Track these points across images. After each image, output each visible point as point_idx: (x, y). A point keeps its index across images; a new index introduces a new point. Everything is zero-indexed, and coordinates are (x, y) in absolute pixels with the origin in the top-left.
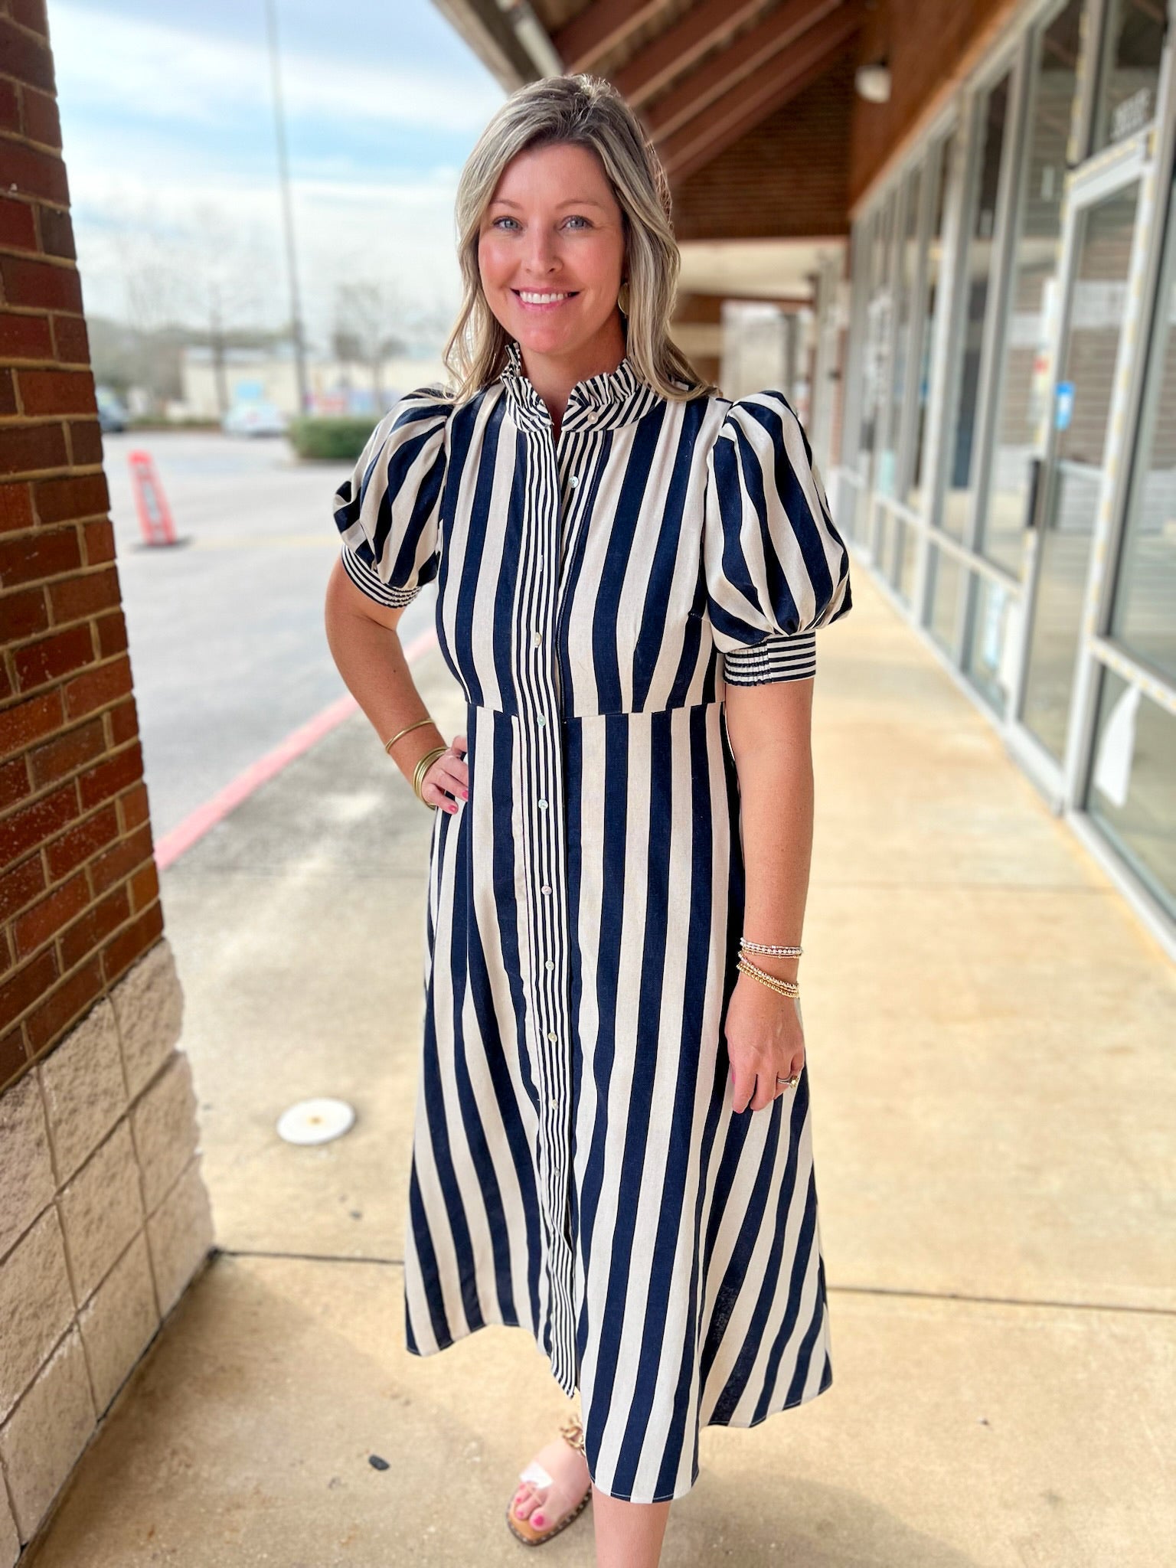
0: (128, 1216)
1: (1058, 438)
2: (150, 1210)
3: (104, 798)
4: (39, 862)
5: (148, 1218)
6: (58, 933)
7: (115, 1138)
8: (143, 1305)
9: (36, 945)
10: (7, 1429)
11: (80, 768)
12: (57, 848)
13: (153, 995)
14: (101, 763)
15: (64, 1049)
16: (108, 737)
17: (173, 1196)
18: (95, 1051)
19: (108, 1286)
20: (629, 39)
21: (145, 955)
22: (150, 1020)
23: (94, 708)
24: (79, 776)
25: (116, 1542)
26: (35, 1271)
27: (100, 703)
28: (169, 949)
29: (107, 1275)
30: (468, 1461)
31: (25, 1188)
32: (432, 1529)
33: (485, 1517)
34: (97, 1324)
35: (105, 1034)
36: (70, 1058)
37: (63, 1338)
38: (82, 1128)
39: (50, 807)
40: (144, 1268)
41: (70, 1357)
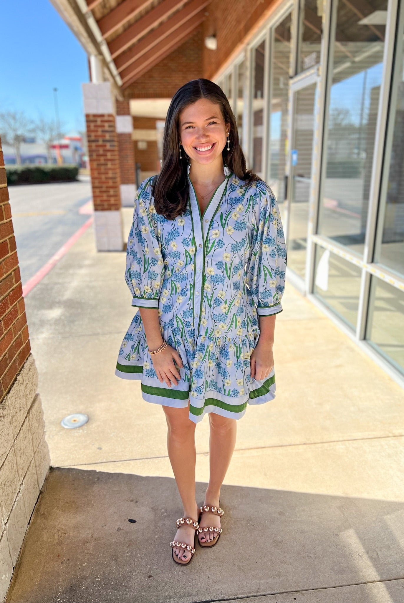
0: (30, 452)
1: (293, 168)
2: (35, 451)
3: (14, 302)
4: (1, 324)
5: (35, 453)
6: (7, 350)
7: (25, 423)
8: (35, 485)
9: (3, 353)
10: (7, 525)
11: (9, 291)
12: (5, 319)
13: (30, 373)
14: (13, 290)
15: (12, 390)
16: (14, 280)
17: (40, 446)
18: (20, 392)
19: (26, 476)
20: (124, 26)
21: (27, 359)
22: (31, 382)
23: (11, 270)
24: (8, 294)
25: (46, 561)
26: (9, 470)
27: (12, 269)
28: (33, 358)
29: (26, 473)
30: (163, 515)
31: (8, 438)
32: (157, 537)
33: (173, 530)
34: (25, 490)
35: (21, 386)
36: (14, 394)
37: (18, 494)
38: (19, 419)
39: (3, 305)
40: (35, 472)
41: (20, 501)
